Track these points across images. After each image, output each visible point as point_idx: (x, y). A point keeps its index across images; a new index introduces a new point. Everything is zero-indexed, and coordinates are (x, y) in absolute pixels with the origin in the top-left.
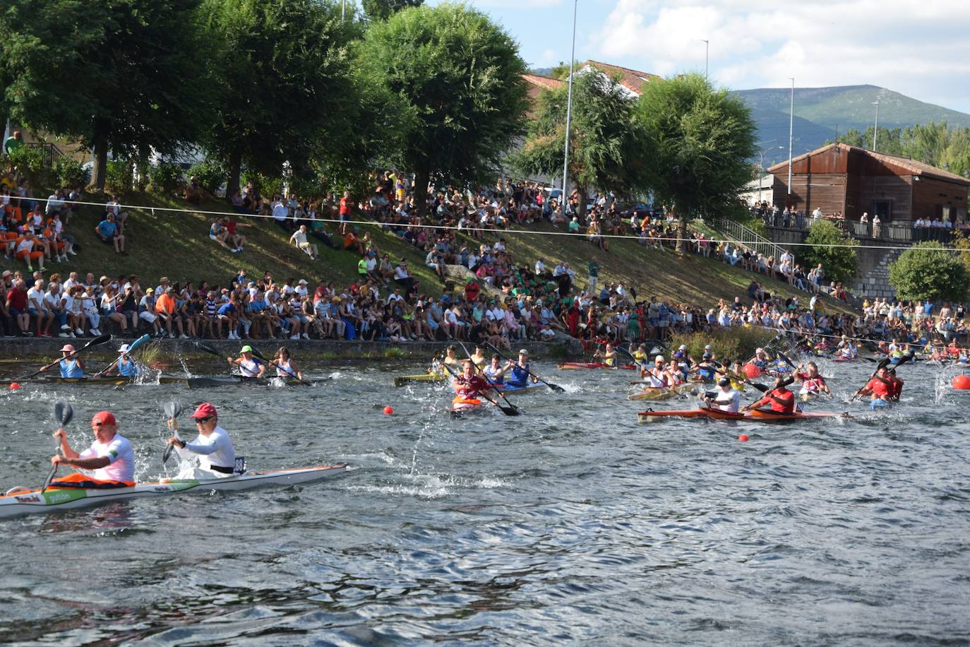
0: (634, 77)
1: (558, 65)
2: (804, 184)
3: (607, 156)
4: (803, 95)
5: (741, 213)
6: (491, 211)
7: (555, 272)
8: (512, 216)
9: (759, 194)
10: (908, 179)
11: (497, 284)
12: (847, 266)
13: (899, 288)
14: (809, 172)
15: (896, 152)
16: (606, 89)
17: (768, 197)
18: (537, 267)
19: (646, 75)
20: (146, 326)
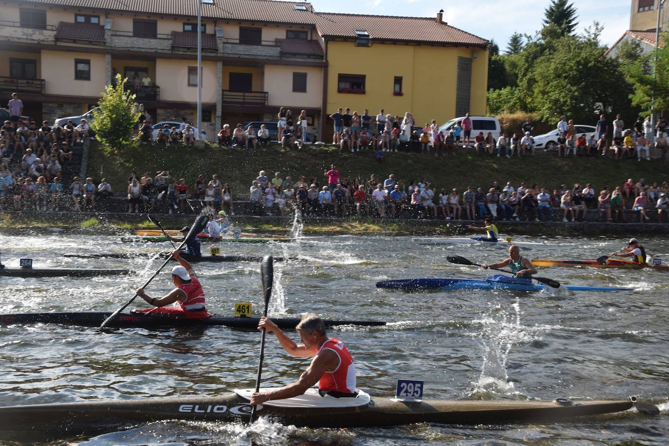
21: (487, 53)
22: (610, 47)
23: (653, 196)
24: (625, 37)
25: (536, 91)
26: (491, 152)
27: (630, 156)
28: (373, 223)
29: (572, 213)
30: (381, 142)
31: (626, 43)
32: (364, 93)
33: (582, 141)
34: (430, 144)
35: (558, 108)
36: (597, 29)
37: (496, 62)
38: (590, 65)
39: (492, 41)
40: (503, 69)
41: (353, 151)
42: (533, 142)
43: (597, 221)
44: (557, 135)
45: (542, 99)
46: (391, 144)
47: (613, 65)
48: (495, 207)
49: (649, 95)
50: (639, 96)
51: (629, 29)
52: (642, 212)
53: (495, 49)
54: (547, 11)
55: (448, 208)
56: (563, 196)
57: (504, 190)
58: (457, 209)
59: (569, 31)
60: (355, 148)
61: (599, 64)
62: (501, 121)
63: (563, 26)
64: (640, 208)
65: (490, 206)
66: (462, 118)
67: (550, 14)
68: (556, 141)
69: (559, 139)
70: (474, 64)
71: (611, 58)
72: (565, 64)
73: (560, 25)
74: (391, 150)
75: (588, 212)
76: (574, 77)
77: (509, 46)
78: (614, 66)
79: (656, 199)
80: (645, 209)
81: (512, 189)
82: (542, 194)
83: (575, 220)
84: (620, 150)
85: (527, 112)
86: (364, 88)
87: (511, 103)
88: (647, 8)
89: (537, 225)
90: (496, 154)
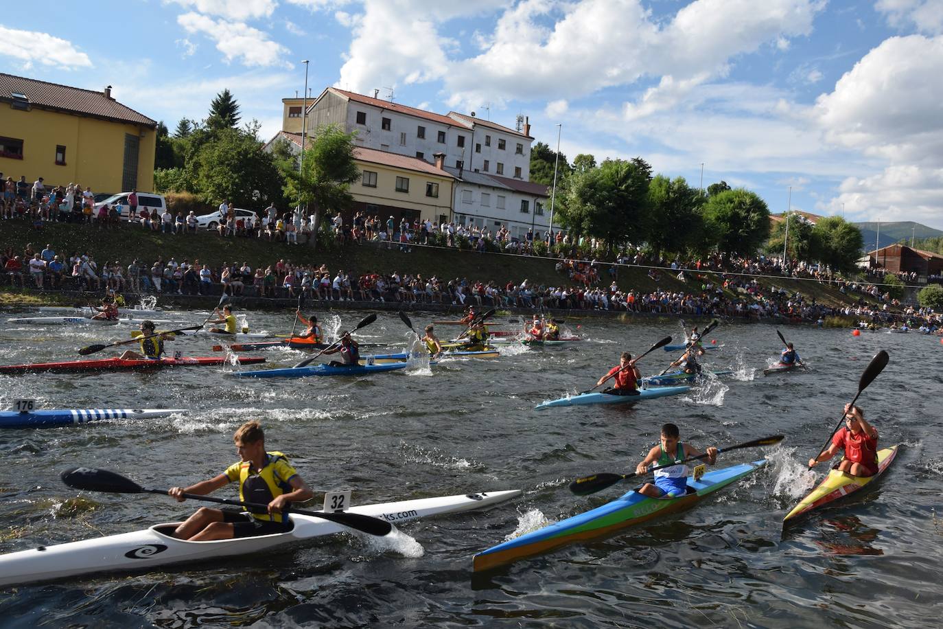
0: (813, 217)
1: (783, 212)
2: (883, 260)
3: (802, 247)
4: (883, 225)
5: (857, 271)
6: (755, 267)
7: (780, 291)
8: (762, 268)
9: (864, 263)
10: (926, 259)
11: (756, 295)
12: (900, 292)
13: (921, 302)
14: (885, 255)
15: (921, 249)
16: (802, 221)
17: (867, 265)
18: (773, 289)
19: (818, 216)
20: (624, 308)
21: (155, 133)
22: (266, 142)
23: (299, 276)
24: (278, 137)
25: (201, 174)
26: (156, 228)
27: (281, 239)
28: (29, 294)
29: (232, 289)
30: (39, 210)
31: (280, 142)
32: (21, 158)
33: (241, 223)
34: (94, 216)
35: (220, 192)
36: (256, 126)
37: (164, 143)
38: (249, 156)
39: (161, 123)
40: (172, 151)
41: (6, 217)
42: (197, 221)
43: (252, 296)
44: (219, 216)
45: (206, 182)
46: (50, 213)
47: (268, 158)
48: (160, 281)
49: (297, 189)
50: (289, 189)
51: (282, 130)
52: (290, 289)
53: (163, 131)
54: (213, 102)
55: (111, 281)
56: (223, 274)
57: (169, 264)
58: (121, 281)
59: (233, 124)
60: (9, 214)
61: (257, 157)
62: (167, 199)
63: (227, 119)
64: (288, 285)
65: (154, 279)
66: (129, 194)
67: (216, 105)
68: (218, 222)
69: (220, 220)
70: (141, 142)
71: (267, 153)
72: (227, 153)
73: (224, 117)
74: (51, 220)
75: (245, 287)
76: (235, 166)
77: (179, 130)
78: (269, 160)
79: (302, 278)
80: (292, 286)
81: (176, 264)
82: (204, 270)
83: (234, 294)
84: (273, 234)
85: (192, 193)
86: (21, 153)
87: (178, 184)
88: (296, 115)
89: (199, 298)
90: (162, 230)
